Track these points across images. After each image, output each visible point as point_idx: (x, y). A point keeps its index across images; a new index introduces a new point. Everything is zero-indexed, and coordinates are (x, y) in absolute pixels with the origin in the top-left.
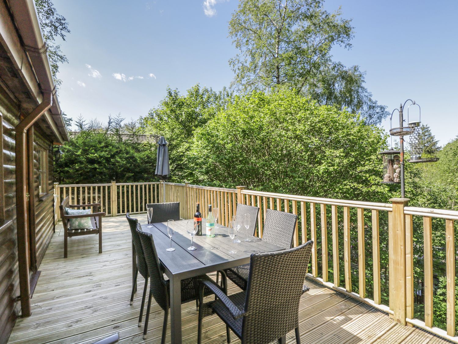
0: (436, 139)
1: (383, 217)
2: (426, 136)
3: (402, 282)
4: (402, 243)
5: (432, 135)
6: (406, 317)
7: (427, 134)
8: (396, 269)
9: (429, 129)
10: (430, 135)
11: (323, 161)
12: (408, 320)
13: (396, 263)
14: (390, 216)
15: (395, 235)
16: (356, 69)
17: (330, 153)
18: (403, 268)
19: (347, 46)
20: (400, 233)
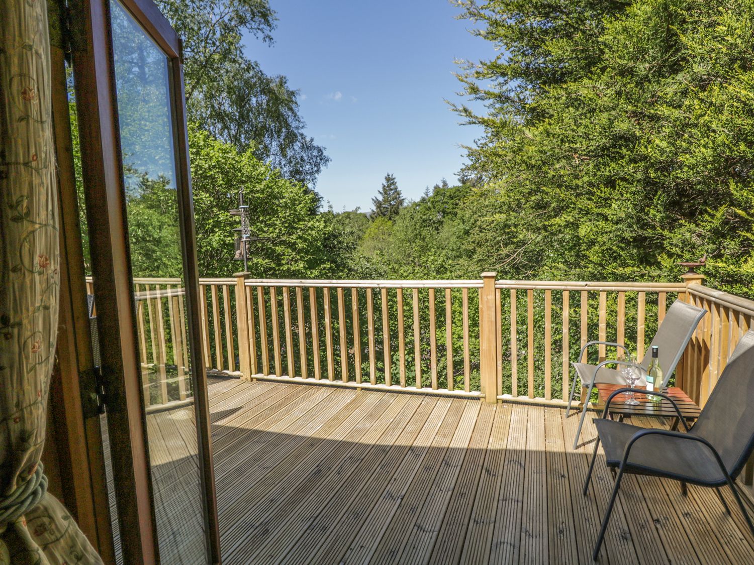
0: (403, 196)
1: (231, 289)
2: (392, 190)
3: (247, 345)
4: (245, 312)
5: (399, 189)
6: (251, 374)
7: (392, 187)
8: (242, 335)
9: (395, 181)
10: (396, 189)
11: (217, 230)
12: (253, 376)
13: (242, 330)
14: (236, 288)
15: (240, 306)
16: (282, 82)
17: (225, 218)
18: (246, 332)
19: (267, 39)
20: (243, 303)
